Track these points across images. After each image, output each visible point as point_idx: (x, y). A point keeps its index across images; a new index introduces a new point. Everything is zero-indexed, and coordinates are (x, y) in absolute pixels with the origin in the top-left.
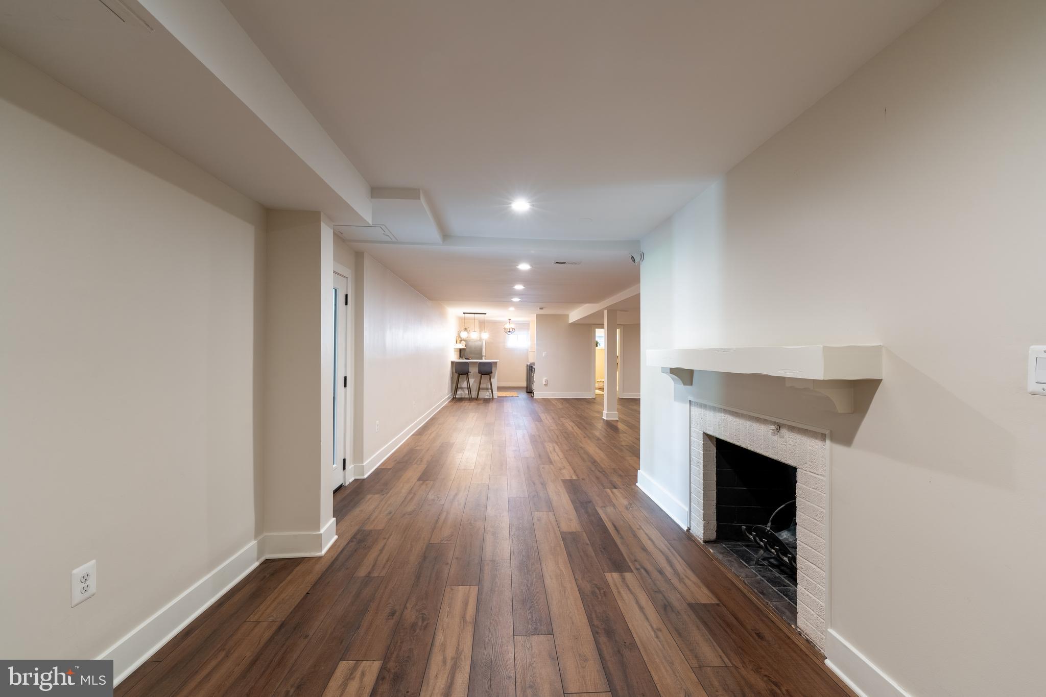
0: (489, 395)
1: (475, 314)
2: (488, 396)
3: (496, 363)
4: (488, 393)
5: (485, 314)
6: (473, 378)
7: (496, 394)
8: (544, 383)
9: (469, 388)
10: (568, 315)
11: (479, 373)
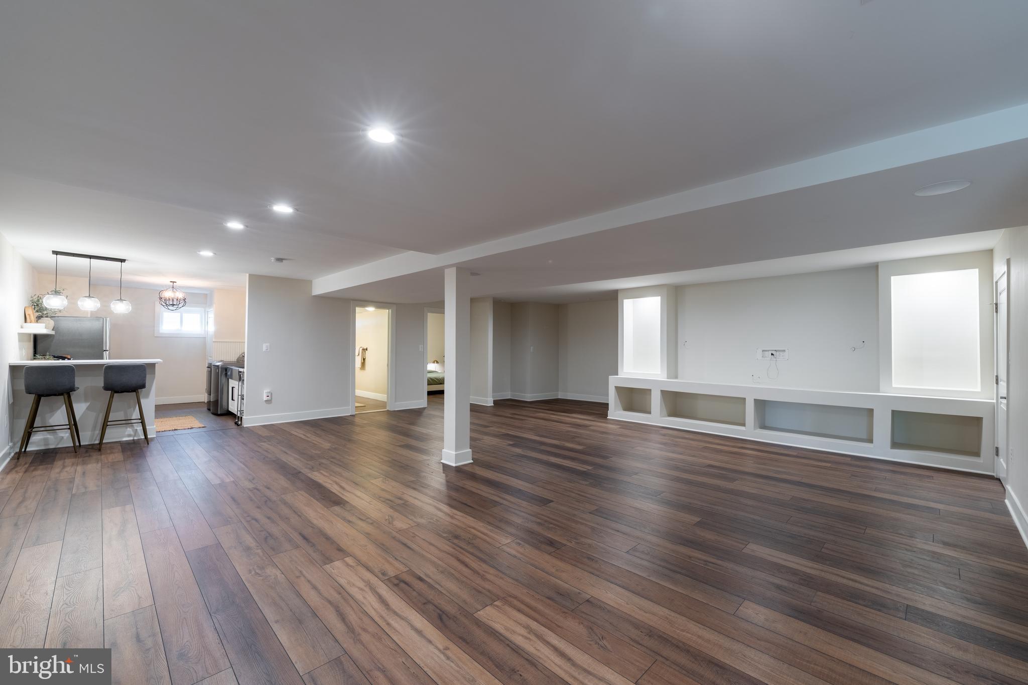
0: (132, 433)
1: (91, 257)
2: (129, 436)
3: (153, 366)
4: (129, 431)
5: (123, 261)
6: (86, 401)
7: (153, 427)
8: (265, 398)
9: (74, 426)
10: (311, 282)
11: (106, 388)
